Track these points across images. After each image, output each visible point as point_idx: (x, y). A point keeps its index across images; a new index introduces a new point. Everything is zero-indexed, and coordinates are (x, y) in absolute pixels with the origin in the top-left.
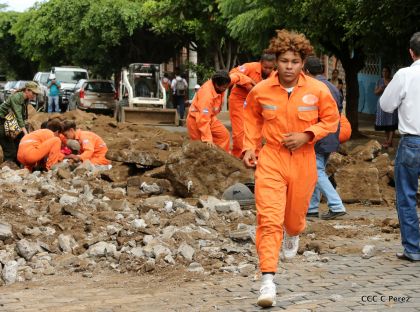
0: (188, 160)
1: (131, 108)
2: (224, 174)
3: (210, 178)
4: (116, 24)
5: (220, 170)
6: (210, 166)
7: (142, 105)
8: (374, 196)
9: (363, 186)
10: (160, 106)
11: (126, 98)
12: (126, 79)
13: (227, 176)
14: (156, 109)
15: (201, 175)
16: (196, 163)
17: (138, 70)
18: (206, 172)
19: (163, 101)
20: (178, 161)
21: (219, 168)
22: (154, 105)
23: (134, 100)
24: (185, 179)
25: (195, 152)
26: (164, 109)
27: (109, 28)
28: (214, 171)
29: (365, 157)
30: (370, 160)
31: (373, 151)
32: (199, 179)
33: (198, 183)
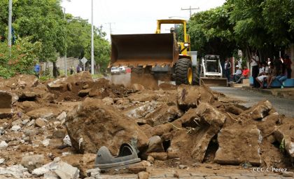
0: (80, 119)
1: (205, 78)
2: (111, 133)
3: (99, 136)
4: (201, 36)
5: (107, 129)
6: (99, 125)
7: (210, 76)
8: (254, 158)
9: (244, 147)
10: (219, 76)
11: (203, 72)
12: (203, 64)
13: (113, 135)
14: (217, 78)
15: (91, 133)
16: (87, 121)
17: (209, 59)
18: (95, 131)
19: (220, 74)
20: (72, 119)
21: (106, 126)
22: (216, 76)
23: (206, 73)
24: (78, 136)
25: (86, 111)
26: (221, 78)
27: (198, 39)
28: (102, 130)
29: (255, 116)
30: (260, 119)
31: (262, 110)
32: (89, 136)
33: (88, 140)
